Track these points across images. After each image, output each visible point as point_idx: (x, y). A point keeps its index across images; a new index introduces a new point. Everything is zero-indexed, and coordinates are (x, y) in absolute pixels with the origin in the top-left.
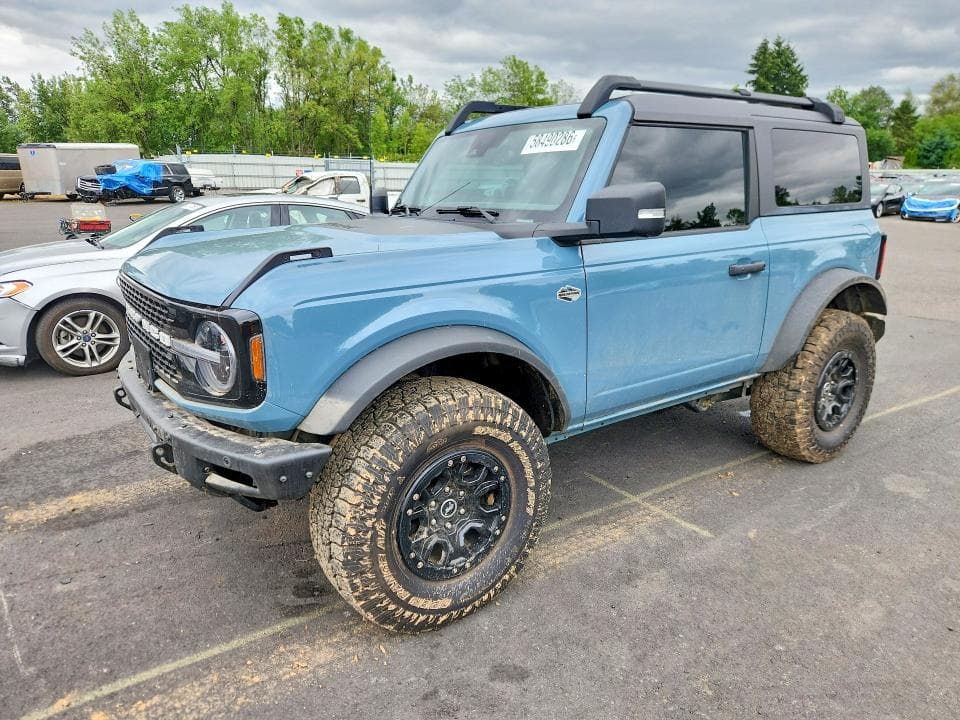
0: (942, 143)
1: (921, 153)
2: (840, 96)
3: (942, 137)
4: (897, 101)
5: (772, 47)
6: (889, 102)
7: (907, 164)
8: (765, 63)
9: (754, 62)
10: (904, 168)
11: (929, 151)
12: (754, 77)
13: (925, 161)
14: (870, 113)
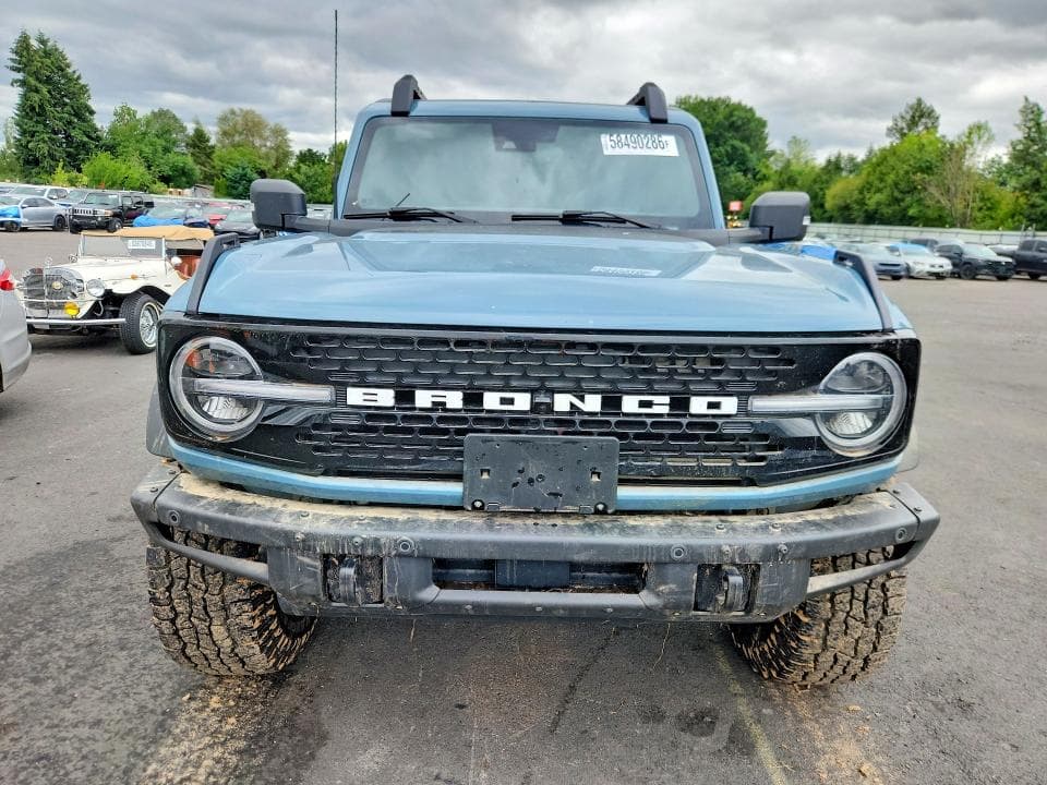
0: (245, 175)
1: (228, 183)
2: (129, 114)
3: (244, 169)
4: (191, 128)
5: (34, 43)
6: (183, 129)
7: (218, 193)
8: (30, 60)
9: (14, 56)
10: (216, 197)
11: (236, 182)
12: (20, 76)
13: (234, 192)
14: (167, 136)
